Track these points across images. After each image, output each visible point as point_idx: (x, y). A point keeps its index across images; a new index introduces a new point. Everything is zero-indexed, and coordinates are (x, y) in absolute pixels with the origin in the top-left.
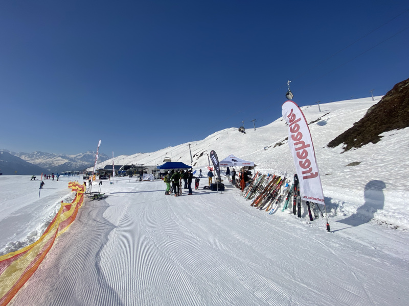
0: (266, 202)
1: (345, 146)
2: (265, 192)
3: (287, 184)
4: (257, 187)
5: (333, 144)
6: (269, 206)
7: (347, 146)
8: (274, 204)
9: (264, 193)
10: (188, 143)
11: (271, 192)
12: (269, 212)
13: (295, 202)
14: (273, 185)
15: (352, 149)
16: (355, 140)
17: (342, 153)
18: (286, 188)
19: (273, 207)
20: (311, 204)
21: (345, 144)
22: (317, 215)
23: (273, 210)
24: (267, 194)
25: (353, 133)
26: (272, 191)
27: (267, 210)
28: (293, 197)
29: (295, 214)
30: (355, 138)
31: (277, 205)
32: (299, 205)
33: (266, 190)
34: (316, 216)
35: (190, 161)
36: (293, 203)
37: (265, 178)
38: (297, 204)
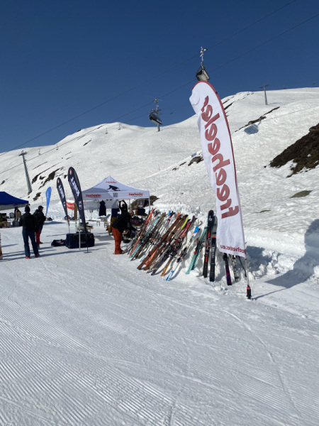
0: (163, 260)
1: (295, 165)
2: (163, 244)
3: (197, 228)
4: (151, 235)
5: (278, 162)
6: (166, 267)
7: (297, 166)
8: (176, 263)
9: (161, 244)
10: (20, 151)
11: (172, 243)
12: (167, 276)
13: (207, 256)
14: (176, 230)
15: (303, 170)
16: (309, 155)
17: (289, 176)
18: (195, 235)
19: (173, 269)
20: (230, 259)
21: (294, 162)
22: (238, 275)
23: (173, 272)
24: (164, 246)
25: (307, 144)
26: (174, 241)
27: (164, 274)
28: (204, 249)
29: (206, 276)
30: (309, 152)
31: (180, 264)
32: (213, 261)
33: (165, 238)
34: (236, 278)
35: (27, 189)
36: (203, 259)
37: (165, 219)
38: (210, 259)
